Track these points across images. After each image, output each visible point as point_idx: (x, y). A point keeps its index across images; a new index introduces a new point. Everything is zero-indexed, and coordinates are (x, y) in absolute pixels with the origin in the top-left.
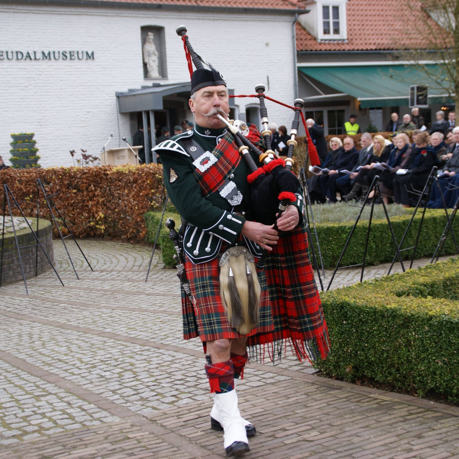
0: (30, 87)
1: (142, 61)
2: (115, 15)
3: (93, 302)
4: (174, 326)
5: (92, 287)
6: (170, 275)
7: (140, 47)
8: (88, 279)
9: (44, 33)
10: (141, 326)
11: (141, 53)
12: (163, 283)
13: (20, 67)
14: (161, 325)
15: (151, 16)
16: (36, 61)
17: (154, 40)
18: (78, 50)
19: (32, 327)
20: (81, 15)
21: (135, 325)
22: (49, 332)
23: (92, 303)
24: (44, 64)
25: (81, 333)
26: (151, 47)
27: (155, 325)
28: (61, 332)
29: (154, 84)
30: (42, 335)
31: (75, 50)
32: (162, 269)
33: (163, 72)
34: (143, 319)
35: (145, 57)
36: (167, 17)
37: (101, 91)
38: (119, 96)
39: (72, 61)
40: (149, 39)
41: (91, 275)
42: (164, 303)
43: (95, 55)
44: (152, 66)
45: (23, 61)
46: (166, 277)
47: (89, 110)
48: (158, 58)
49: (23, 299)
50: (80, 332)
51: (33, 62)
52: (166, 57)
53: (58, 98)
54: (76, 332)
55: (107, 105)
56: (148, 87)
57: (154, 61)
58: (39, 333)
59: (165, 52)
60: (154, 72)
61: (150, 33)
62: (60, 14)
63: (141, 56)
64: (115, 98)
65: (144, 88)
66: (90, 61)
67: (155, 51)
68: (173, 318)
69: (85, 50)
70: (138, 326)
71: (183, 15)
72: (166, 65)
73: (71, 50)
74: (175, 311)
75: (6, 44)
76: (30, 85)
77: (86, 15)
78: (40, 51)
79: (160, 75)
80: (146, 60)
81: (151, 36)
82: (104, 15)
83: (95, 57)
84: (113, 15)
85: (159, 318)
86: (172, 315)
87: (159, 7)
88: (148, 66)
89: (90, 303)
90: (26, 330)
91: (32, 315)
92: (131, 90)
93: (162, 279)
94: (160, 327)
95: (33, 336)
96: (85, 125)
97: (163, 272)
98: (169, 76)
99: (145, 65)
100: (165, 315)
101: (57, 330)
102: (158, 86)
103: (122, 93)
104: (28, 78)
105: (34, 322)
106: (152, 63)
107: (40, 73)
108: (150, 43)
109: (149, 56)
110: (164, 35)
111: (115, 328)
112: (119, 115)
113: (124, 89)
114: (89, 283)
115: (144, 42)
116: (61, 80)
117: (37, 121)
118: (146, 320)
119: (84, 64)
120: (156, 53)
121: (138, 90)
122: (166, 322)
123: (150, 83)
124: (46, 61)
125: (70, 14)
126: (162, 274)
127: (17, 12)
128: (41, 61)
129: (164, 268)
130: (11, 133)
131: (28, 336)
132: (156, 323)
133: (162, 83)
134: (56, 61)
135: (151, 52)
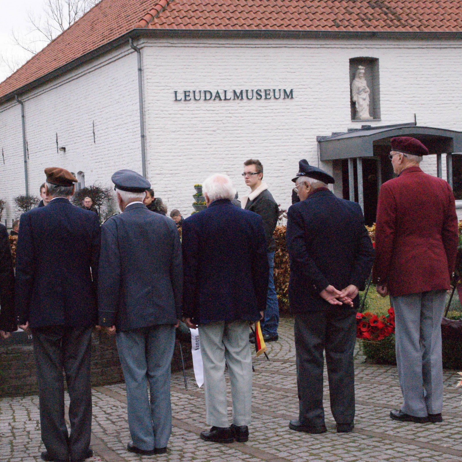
0: (218, 131)
1: (349, 100)
2: (319, 46)
3: (269, 406)
4: (374, 457)
5: (269, 384)
6: (372, 373)
7: (349, 83)
8: (266, 371)
9: (237, 69)
10: (329, 452)
11: (349, 90)
12: (363, 385)
13: (209, 109)
14: (355, 453)
15: (362, 47)
16: (226, 101)
17: (364, 74)
18: (274, 88)
19: (187, 440)
20: (280, 47)
21: (321, 451)
22: (206, 450)
23: (267, 408)
24: (235, 105)
25: (247, 456)
26: (361, 83)
27: (348, 452)
28: (221, 451)
29: (363, 126)
30: (197, 453)
31: (272, 88)
32: (363, 363)
33: (375, 113)
34: (333, 440)
35: (353, 95)
36: (382, 46)
37: (299, 135)
38: (321, 141)
39: (267, 101)
40: (360, 73)
41: (271, 366)
42: (362, 415)
43: (294, 93)
44: (361, 106)
45: (211, 101)
46: (367, 375)
47: (284, 158)
48: (370, 96)
49: (182, 396)
50: (246, 454)
51: (223, 103)
52: (379, 94)
53: (250, 143)
54: (240, 453)
55: (307, 152)
56: (356, 130)
57: (364, 99)
58: (193, 450)
59: (379, 88)
60: (364, 113)
61: (360, 67)
62: (255, 47)
63: (349, 93)
64: (316, 143)
65: (351, 131)
66: (288, 101)
67: (367, 87)
68: (374, 444)
69: (282, 88)
70: (324, 451)
71: (402, 43)
72: (379, 104)
73: (267, 88)
74: (376, 431)
75: (193, 83)
76: (218, 129)
77: (285, 47)
78: (231, 90)
79: (371, 116)
80: (355, 99)
81: (362, 69)
82: (306, 47)
83: (294, 97)
84: (317, 46)
85: (354, 441)
86: (372, 437)
87: (373, 36)
88: (357, 106)
89: (264, 408)
90: (177, 444)
91: (190, 421)
92: (334, 134)
93: (362, 378)
94: (355, 456)
95: (186, 455)
96: (280, 174)
97: (363, 368)
98: (382, 117)
99: (353, 104)
100: (363, 437)
101: (217, 448)
102: (369, 128)
103: (324, 138)
104: (217, 121)
105: (190, 432)
106: (361, 102)
107: (230, 115)
108: (360, 78)
109: (359, 93)
110: (378, 69)
111: (293, 452)
112: (320, 162)
113: (327, 133)
114: (267, 378)
115: (353, 77)
116: (255, 123)
117: (225, 170)
118: (335, 442)
119: (281, 104)
120: (368, 89)
121: (345, 134)
122: (364, 449)
123: (358, 126)
124: (237, 101)
125: (267, 47)
126: (363, 371)
127: (208, 47)
128: (231, 101)
129: (365, 362)
130: (195, 184)
131: (179, 455)
132: (349, 449)
133: (373, 125)
134: (249, 101)
135: (361, 89)
